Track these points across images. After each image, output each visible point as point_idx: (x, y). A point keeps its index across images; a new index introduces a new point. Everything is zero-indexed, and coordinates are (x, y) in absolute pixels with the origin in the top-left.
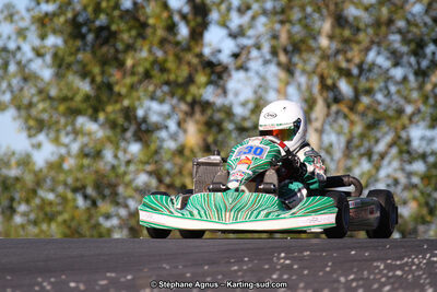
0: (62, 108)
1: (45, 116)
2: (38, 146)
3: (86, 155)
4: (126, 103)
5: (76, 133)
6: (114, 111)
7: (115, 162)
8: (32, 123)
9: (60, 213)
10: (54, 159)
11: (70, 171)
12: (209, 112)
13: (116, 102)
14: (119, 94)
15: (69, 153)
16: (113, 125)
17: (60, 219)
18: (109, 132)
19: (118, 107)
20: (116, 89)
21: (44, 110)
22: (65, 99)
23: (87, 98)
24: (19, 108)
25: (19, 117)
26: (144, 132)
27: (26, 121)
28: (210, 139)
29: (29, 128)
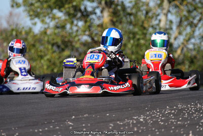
0: (45, 5)
1: (39, 10)
2: (35, 24)
4: (74, 4)
5: (54, 18)
6: (69, 8)
7: (70, 31)
8: (31, 13)
9: (46, 55)
10: (43, 29)
11: (51, 35)
12: (113, 6)
13: (69, 3)
15: (49, 27)
16: (69, 14)
17: (46, 58)
18: (67, 18)
19: (71, 5)
21: (38, 7)
22: (46, 1)
24: (24, 5)
25: (26, 10)
27: (29, 12)
28: (115, 20)
29: (31, 16)
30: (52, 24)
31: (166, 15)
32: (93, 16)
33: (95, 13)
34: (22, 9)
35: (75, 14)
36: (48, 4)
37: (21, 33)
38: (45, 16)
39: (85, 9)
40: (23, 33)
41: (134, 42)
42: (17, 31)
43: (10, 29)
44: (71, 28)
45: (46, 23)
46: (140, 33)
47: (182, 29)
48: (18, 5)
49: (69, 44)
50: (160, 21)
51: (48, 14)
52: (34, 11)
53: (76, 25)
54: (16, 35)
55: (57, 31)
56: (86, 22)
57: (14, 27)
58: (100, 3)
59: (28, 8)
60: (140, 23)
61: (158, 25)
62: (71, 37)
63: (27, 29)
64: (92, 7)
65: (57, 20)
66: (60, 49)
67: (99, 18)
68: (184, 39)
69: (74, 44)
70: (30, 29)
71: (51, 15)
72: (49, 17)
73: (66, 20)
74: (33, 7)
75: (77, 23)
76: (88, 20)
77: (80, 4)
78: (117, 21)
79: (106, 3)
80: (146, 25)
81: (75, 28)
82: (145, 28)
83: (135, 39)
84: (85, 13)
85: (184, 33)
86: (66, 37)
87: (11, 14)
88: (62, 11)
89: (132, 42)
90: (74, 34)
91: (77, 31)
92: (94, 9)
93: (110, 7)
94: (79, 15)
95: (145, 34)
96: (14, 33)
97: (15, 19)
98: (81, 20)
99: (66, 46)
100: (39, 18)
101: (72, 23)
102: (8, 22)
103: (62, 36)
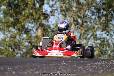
3: (12, 37)
20: (20, 20)
23: (12, 22)
26: (27, 31)
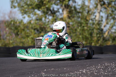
0: (30, 7)
1: (27, 10)
2: (24, 18)
4: (47, 6)
5: (35, 14)
6: (44, 9)
7: (45, 22)
8: (22, 11)
9: (30, 35)
10: (29, 21)
11: (33, 24)
12: (69, 8)
13: (44, 6)
14: (45, 4)
15: (32, 20)
16: (44, 12)
17: (30, 37)
18: (43, 14)
19: (45, 7)
20: (44, 2)
21: (26, 8)
22: (31, 5)
23: (37, 5)
24: (19, 7)
27: (21, 11)
28: (70, 15)
29: (22, 13)
30: (34, 18)
31: (99, 13)
32: (58, 14)
33: (59, 12)
34: (17, 9)
35: (47, 12)
36: (32, 6)
37: (16, 22)
38: (30, 13)
39: (53, 9)
40: (18, 23)
41: (81, 28)
42: (14, 21)
43: (10, 20)
44: (45, 20)
45: (31, 17)
46: (84, 23)
47: (108, 21)
48: (15, 7)
49: (44, 29)
50: (96, 16)
51: (32, 12)
52: (24, 10)
53: (48, 18)
54: (14, 24)
55: (37, 22)
56: (53, 16)
57: (12, 19)
58: (62, 6)
59: (20, 9)
60: (85, 17)
61: (95, 18)
62: (45, 25)
63: (20, 21)
64: (57, 8)
65: (37, 16)
66: (39, 32)
67: (61, 14)
68: (110, 27)
69: (46, 29)
70: (22, 21)
71: (34, 13)
72: (33, 14)
73: (42, 15)
74: (23, 8)
75: (49, 17)
76: (55, 15)
77: (50, 6)
78: (71, 16)
79: (65, 6)
80: (88, 19)
81: (47, 20)
82: (87, 20)
83: (82, 26)
84: (53, 12)
85: (110, 23)
86: (42, 25)
87: (11, 12)
88: (40, 11)
89: (80, 28)
90: (47, 24)
91: (49, 22)
92: (58, 9)
93: (68, 8)
94: (50, 12)
95: (87, 24)
96: (12, 23)
97: (13, 15)
98: (51, 16)
99: (42, 30)
100: (27, 14)
101: (46, 17)
102: (9, 17)
103: (40, 25)
